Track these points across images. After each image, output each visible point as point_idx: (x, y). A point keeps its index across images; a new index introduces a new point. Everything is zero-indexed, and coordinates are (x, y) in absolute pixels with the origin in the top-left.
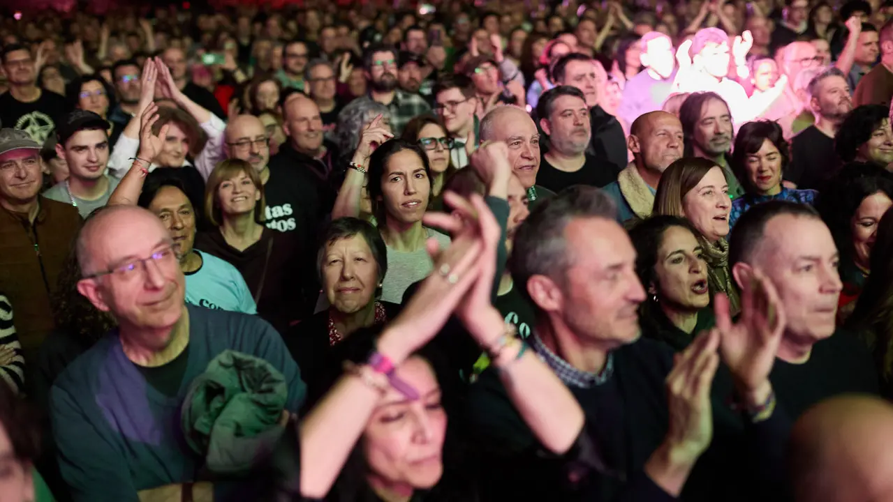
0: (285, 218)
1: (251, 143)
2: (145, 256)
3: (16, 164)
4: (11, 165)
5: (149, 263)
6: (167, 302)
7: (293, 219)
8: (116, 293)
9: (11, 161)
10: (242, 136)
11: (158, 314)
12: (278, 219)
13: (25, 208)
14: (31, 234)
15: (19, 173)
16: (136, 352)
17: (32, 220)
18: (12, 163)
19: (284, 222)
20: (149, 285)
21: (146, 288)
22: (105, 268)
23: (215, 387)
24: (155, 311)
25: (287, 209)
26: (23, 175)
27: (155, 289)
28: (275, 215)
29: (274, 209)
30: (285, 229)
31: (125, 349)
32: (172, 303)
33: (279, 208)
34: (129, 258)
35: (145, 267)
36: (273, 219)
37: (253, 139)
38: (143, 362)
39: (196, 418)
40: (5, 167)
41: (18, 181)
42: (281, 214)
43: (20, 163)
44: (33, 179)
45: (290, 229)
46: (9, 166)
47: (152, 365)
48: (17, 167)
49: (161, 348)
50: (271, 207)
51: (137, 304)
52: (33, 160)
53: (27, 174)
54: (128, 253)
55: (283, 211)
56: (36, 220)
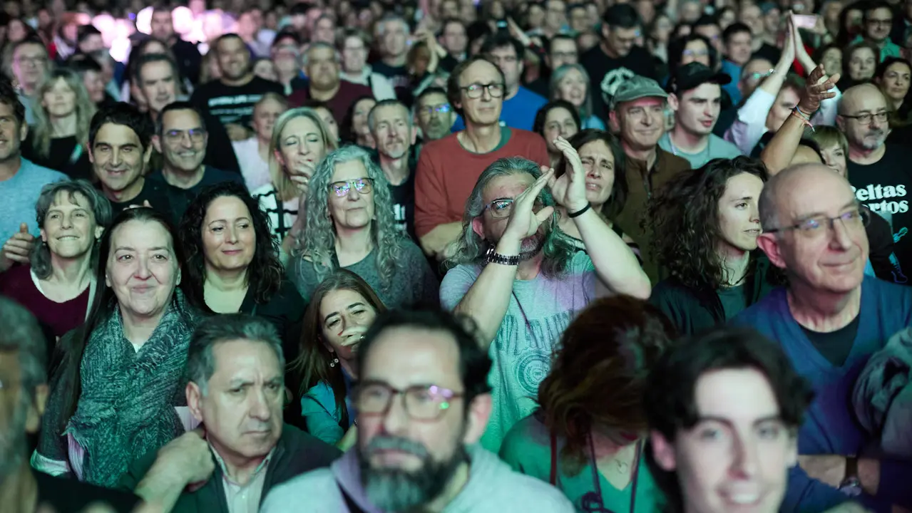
0: (898, 199)
1: (872, 117)
2: (834, 214)
3: (644, 110)
4: (639, 111)
5: (837, 222)
6: (850, 266)
7: (906, 202)
8: (798, 248)
9: (639, 107)
10: (862, 109)
11: (841, 276)
12: (889, 200)
13: (644, 155)
14: (646, 183)
15: (646, 120)
16: (804, 314)
17: (649, 167)
18: (641, 109)
19: (895, 203)
20: (835, 245)
21: (830, 248)
22: (789, 223)
23: (898, 364)
24: (837, 273)
25: (901, 190)
26: (650, 122)
27: (841, 249)
28: (886, 195)
29: (886, 189)
30: (896, 211)
31: (792, 309)
32: (854, 268)
33: (892, 188)
34: (816, 215)
35: (831, 225)
36: (884, 199)
37: (874, 113)
38: (810, 326)
39: (871, 395)
40: (633, 113)
41: (643, 127)
42: (894, 195)
43: (647, 109)
44: (657, 127)
45: (901, 211)
46: (637, 112)
47: (819, 330)
48: (645, 114)
49: (832, 313)
50: (883, 186)
51: (819, 264)
52: (660, 108)
53: (653, 120)
54: (817, 209)
55: (896, 192)
56: (653, 168)
